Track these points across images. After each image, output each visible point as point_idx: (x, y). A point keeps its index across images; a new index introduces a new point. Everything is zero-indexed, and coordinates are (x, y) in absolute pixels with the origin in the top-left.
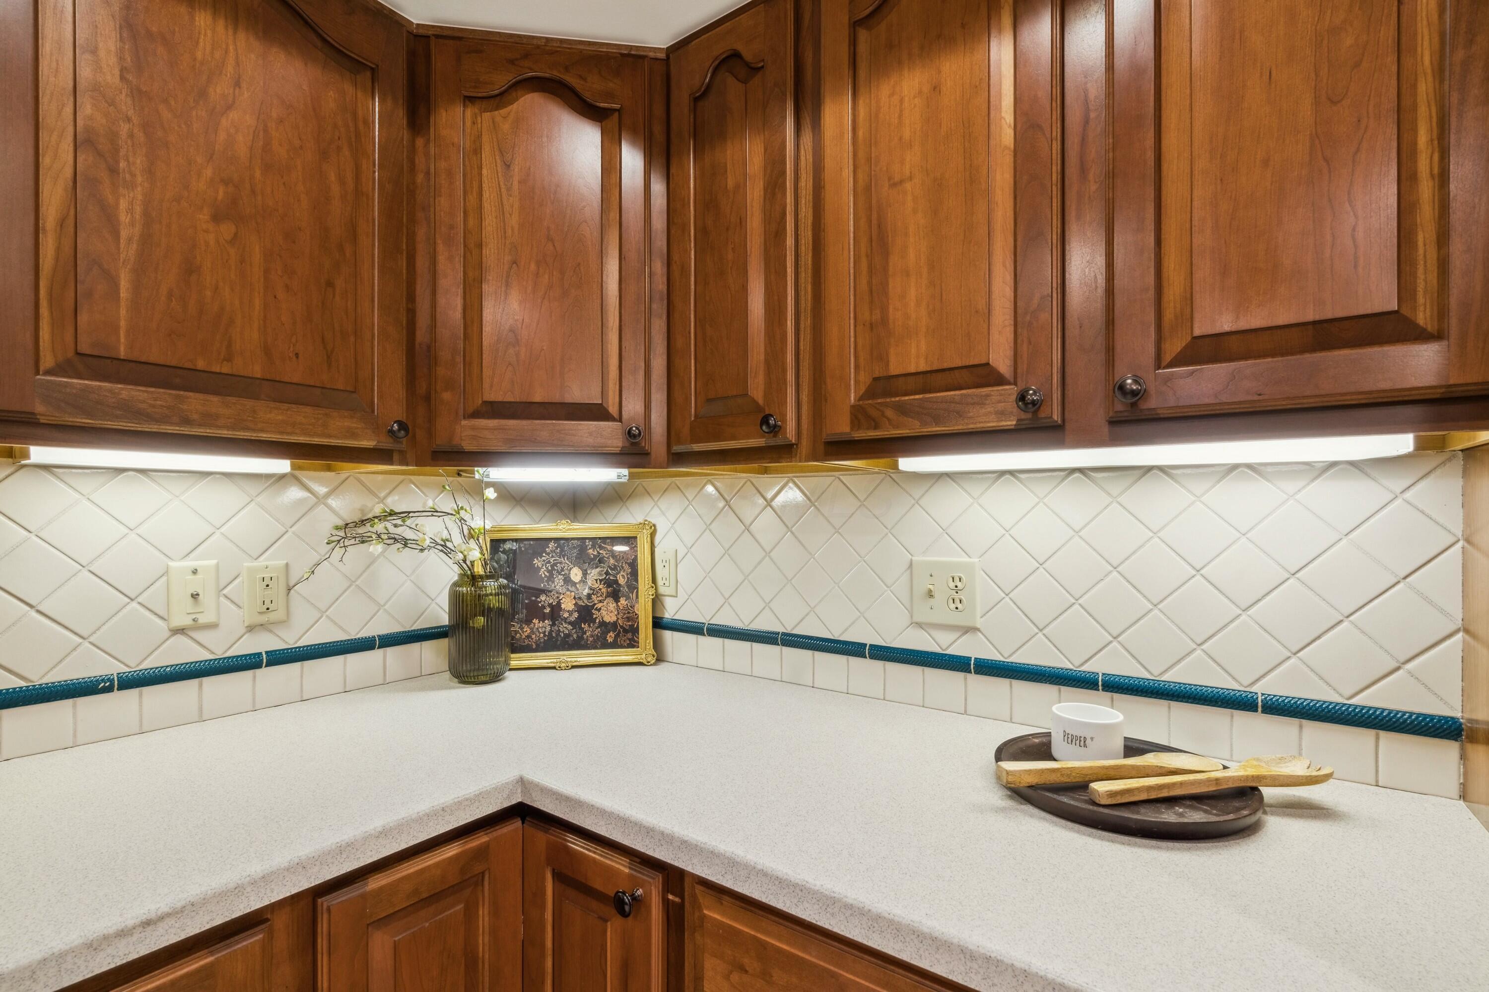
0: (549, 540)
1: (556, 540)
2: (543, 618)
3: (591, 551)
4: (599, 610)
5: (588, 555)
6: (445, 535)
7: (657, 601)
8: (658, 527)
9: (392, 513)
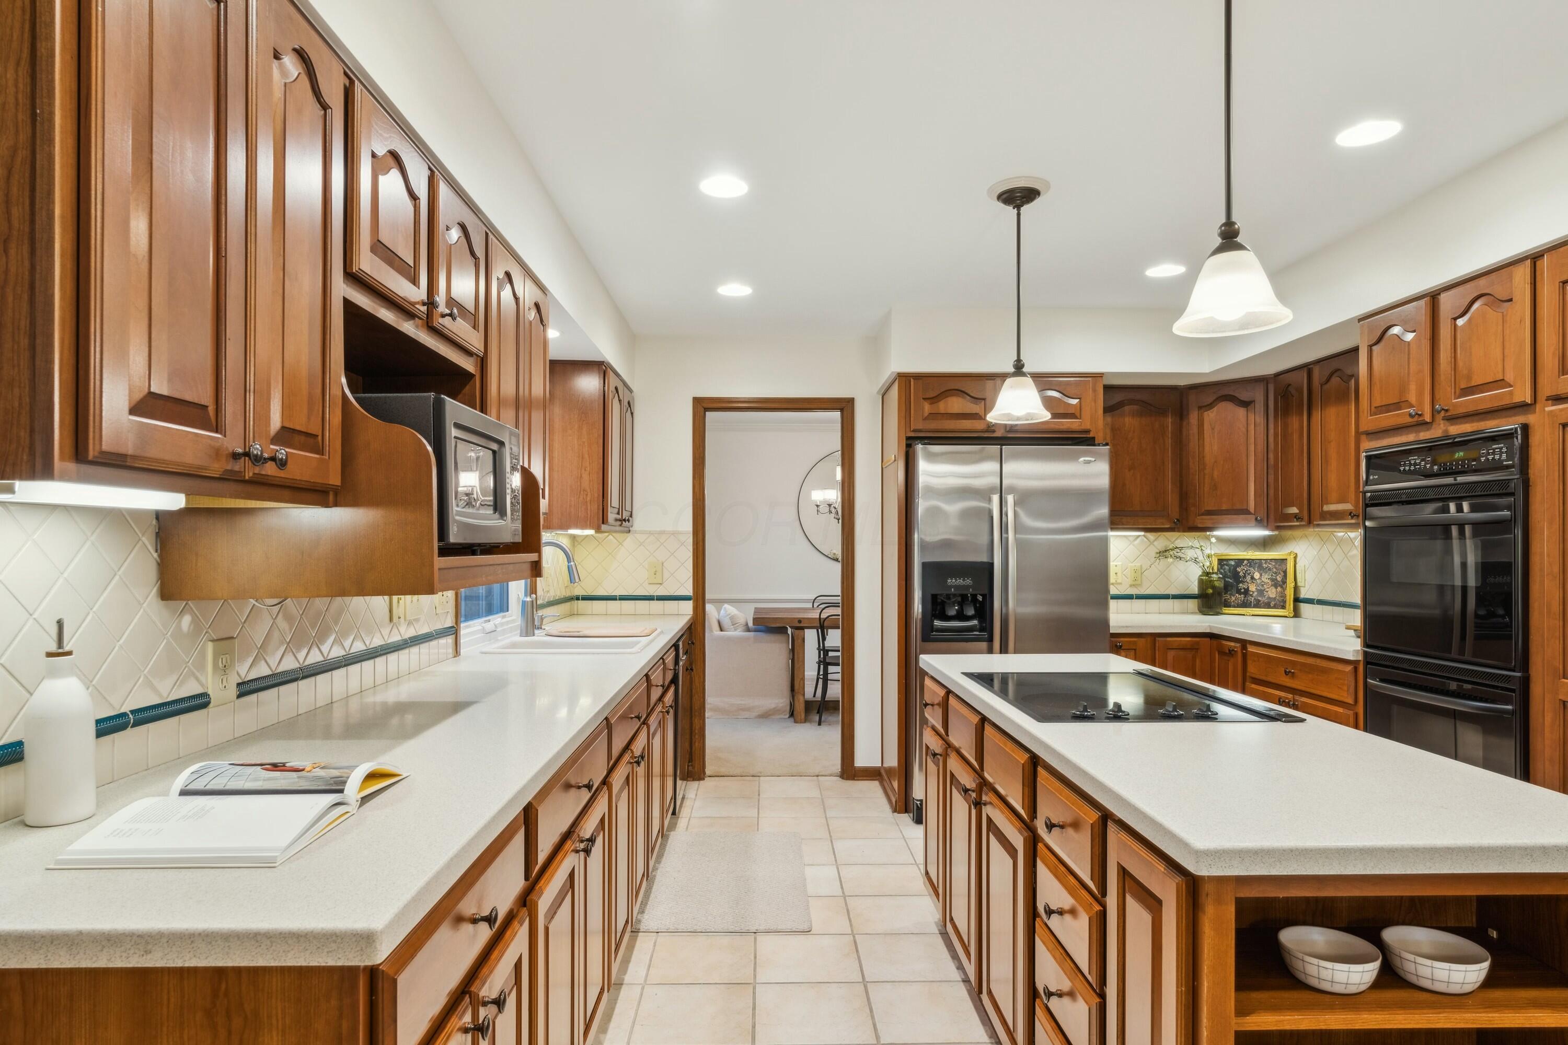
0: (1244, 560)
1: (1248, 560)
2: (1240, 593)
3: (1264, 565)
4: (1267, 592)
5: (1263, 567)
6: (1196, 556)
7: (1296, 589)
8: (1298, 555)
9: (1177, 548)
